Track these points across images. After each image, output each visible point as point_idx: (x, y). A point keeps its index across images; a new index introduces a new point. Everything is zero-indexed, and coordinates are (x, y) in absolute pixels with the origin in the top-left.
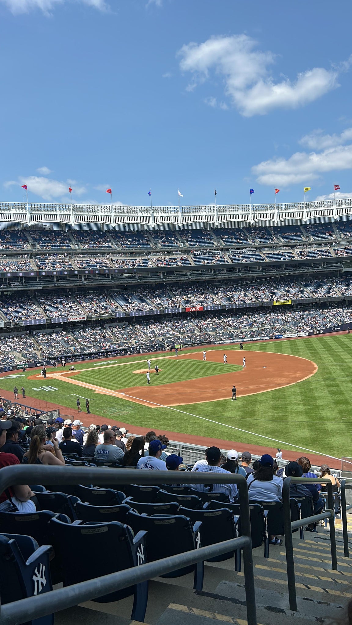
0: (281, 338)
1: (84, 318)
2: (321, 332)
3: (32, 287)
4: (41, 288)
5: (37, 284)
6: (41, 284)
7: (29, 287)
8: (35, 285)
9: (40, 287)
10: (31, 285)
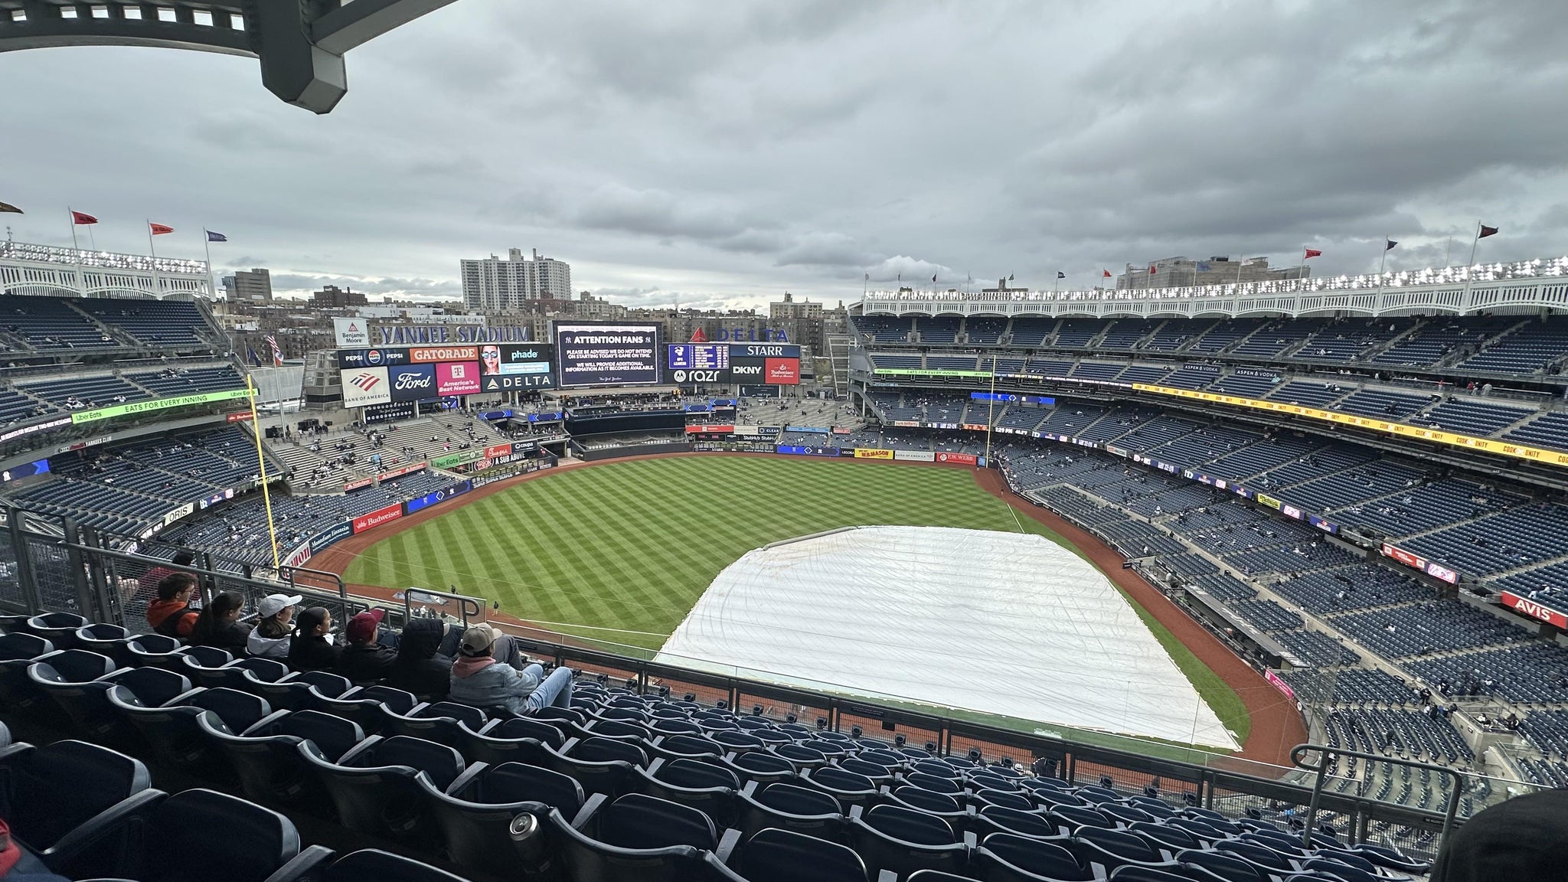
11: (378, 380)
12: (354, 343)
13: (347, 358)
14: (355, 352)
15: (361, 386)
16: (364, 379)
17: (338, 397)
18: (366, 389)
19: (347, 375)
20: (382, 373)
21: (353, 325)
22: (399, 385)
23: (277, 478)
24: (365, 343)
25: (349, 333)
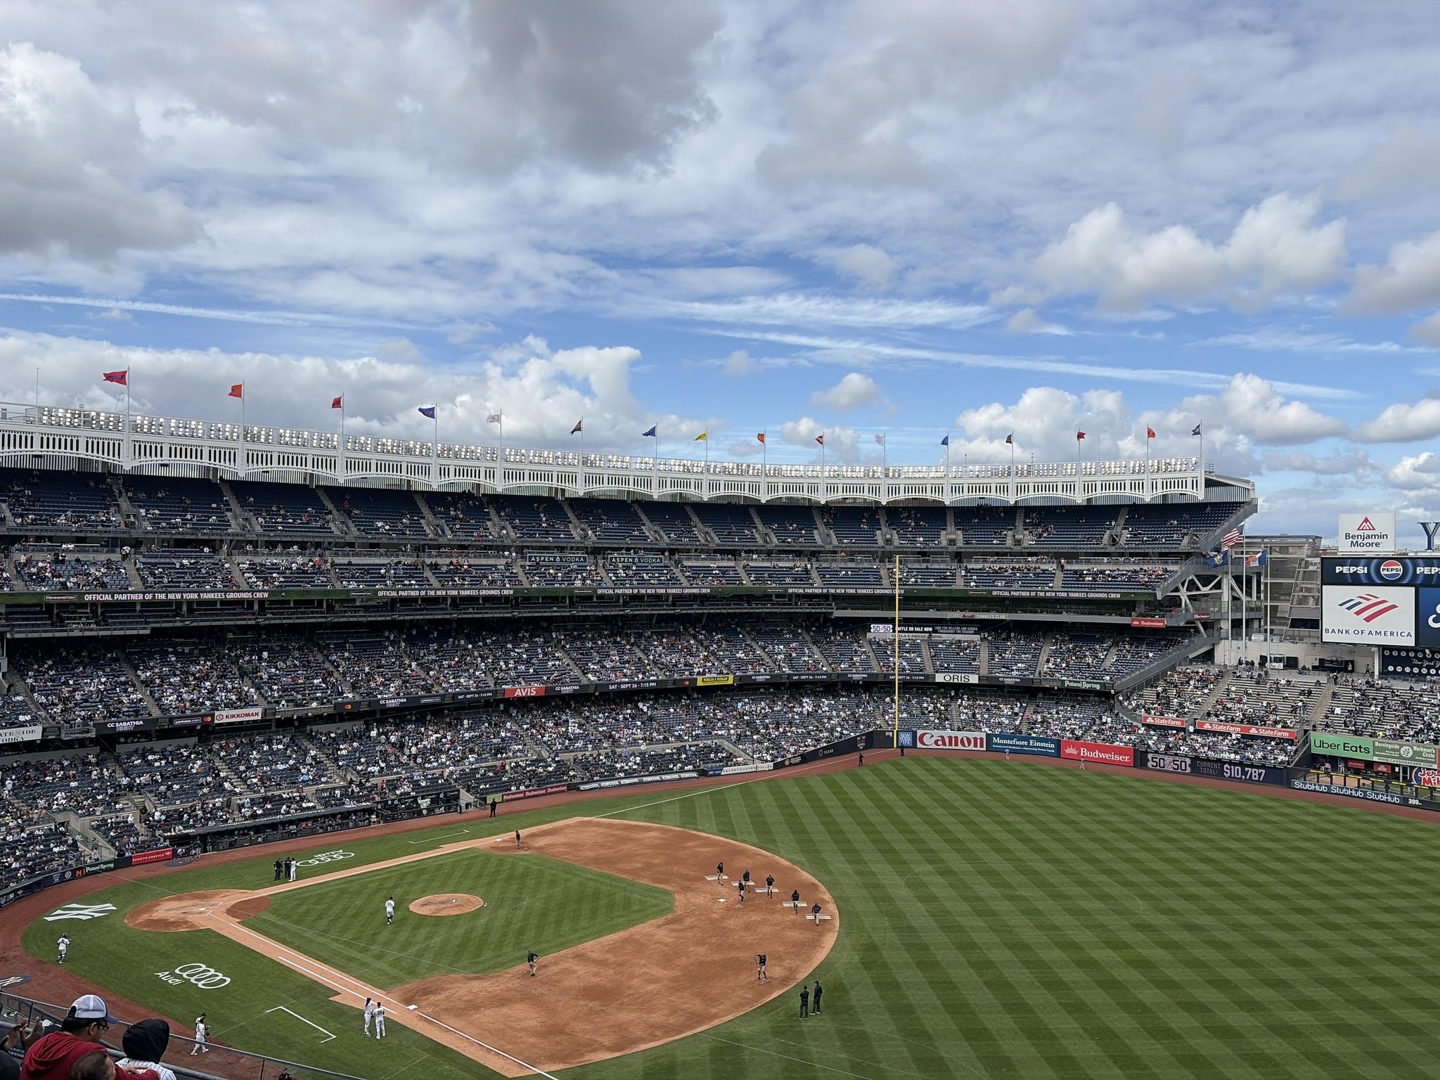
0: (719, 775)
1: (257, 714)
2: (799, 759)
3: (122, 629)
4: (148, 632)
5: (137, 623)
6: (147, 623)
7: (115, 629)
8: (131, 623)
9: (145, 628)
10: (120, 623)
11: (1394, 607)
12: (1365, 548)
13: (1338, 569)
14: (1355, 561)
15: (1358, 613)
16: (1366, 603)
17: (1315, 624)
18: (1368, 619)
19: (1332, 594)
20: (1404, 597)
21: (1366, 520)
22: (1435, 621)
23: (1094, 686)
24: (1386, 548)
25: (1361, 533)
